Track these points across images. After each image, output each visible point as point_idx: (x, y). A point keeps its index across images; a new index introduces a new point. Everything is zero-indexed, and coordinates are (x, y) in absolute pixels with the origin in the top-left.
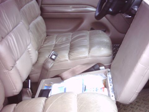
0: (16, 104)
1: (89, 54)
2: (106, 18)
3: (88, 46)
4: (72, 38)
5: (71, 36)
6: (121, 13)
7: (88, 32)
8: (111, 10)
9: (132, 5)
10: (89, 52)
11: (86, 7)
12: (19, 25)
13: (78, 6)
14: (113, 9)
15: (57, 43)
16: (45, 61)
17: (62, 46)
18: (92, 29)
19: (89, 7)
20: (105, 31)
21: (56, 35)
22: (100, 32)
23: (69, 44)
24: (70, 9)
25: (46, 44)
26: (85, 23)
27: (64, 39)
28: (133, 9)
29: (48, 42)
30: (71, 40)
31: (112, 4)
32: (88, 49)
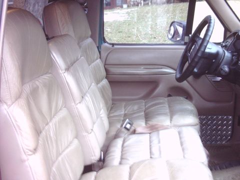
0: (95, 173)
1: (171, 122)
2: (188, 82)
3: (169, 114)
4: (145, 106)
5: (144, 104)
6: (208, 74)
7: (166, 99)
8: (196, 70)
9: (222, 64)
10: (171, 120)
11: (161, 68)
12: (92, 86)
13: (151, 67)
14: (198, 70)
15: (126, 112)
16: (117, 131)
17: (135, 115)
18: (169, 96)
19: (165, 68)
20: (187, 98)
21: (124, 104)
22: (182, 98)
23: (143, 113)
24: (141, 71)
25: (113, 113)
26: (161, 88)
27: (136, 107)
28: (222, 70)
29: (115, 111)
30: (144, 109)
31: (197, 63)
32: (169, 117)
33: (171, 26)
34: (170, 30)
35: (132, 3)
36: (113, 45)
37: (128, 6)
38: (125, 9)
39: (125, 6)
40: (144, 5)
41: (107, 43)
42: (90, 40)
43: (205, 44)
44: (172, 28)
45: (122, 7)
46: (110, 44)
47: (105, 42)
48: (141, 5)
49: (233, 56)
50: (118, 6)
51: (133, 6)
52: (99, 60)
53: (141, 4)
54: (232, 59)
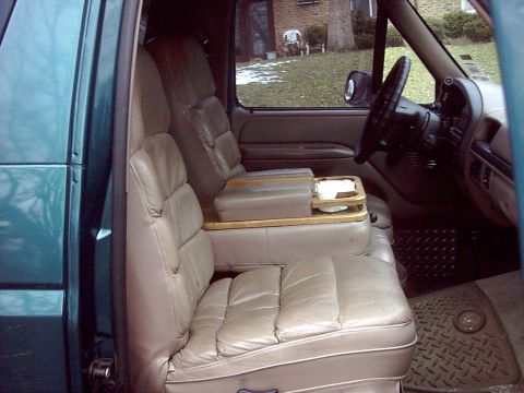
9: (426, 133)
11: (333, 148)
13: (316, 145)
14: (388, 142)
19: (340, 148)
24: (300, 152)
31: (385, 130)
33: (349, 78)
34: (347, 86)
35: (286, 50)
36: (251, 109)
37: (278, 56)
38: (271, 61)
39: (271, 55)
40: (311, 52)
41: (242, 107)
42: (214, 100)
43: (395, 100)
44: (351, 81)
45: (265, 58)
46: (246, 108)
47: (239, 105)
48: (305, 53)
49: (442, 120)
50: (257, 56)
51: (288, 55)
52: (229, 133)
53: (305, 50)
54: (442, 125)
